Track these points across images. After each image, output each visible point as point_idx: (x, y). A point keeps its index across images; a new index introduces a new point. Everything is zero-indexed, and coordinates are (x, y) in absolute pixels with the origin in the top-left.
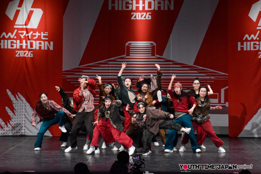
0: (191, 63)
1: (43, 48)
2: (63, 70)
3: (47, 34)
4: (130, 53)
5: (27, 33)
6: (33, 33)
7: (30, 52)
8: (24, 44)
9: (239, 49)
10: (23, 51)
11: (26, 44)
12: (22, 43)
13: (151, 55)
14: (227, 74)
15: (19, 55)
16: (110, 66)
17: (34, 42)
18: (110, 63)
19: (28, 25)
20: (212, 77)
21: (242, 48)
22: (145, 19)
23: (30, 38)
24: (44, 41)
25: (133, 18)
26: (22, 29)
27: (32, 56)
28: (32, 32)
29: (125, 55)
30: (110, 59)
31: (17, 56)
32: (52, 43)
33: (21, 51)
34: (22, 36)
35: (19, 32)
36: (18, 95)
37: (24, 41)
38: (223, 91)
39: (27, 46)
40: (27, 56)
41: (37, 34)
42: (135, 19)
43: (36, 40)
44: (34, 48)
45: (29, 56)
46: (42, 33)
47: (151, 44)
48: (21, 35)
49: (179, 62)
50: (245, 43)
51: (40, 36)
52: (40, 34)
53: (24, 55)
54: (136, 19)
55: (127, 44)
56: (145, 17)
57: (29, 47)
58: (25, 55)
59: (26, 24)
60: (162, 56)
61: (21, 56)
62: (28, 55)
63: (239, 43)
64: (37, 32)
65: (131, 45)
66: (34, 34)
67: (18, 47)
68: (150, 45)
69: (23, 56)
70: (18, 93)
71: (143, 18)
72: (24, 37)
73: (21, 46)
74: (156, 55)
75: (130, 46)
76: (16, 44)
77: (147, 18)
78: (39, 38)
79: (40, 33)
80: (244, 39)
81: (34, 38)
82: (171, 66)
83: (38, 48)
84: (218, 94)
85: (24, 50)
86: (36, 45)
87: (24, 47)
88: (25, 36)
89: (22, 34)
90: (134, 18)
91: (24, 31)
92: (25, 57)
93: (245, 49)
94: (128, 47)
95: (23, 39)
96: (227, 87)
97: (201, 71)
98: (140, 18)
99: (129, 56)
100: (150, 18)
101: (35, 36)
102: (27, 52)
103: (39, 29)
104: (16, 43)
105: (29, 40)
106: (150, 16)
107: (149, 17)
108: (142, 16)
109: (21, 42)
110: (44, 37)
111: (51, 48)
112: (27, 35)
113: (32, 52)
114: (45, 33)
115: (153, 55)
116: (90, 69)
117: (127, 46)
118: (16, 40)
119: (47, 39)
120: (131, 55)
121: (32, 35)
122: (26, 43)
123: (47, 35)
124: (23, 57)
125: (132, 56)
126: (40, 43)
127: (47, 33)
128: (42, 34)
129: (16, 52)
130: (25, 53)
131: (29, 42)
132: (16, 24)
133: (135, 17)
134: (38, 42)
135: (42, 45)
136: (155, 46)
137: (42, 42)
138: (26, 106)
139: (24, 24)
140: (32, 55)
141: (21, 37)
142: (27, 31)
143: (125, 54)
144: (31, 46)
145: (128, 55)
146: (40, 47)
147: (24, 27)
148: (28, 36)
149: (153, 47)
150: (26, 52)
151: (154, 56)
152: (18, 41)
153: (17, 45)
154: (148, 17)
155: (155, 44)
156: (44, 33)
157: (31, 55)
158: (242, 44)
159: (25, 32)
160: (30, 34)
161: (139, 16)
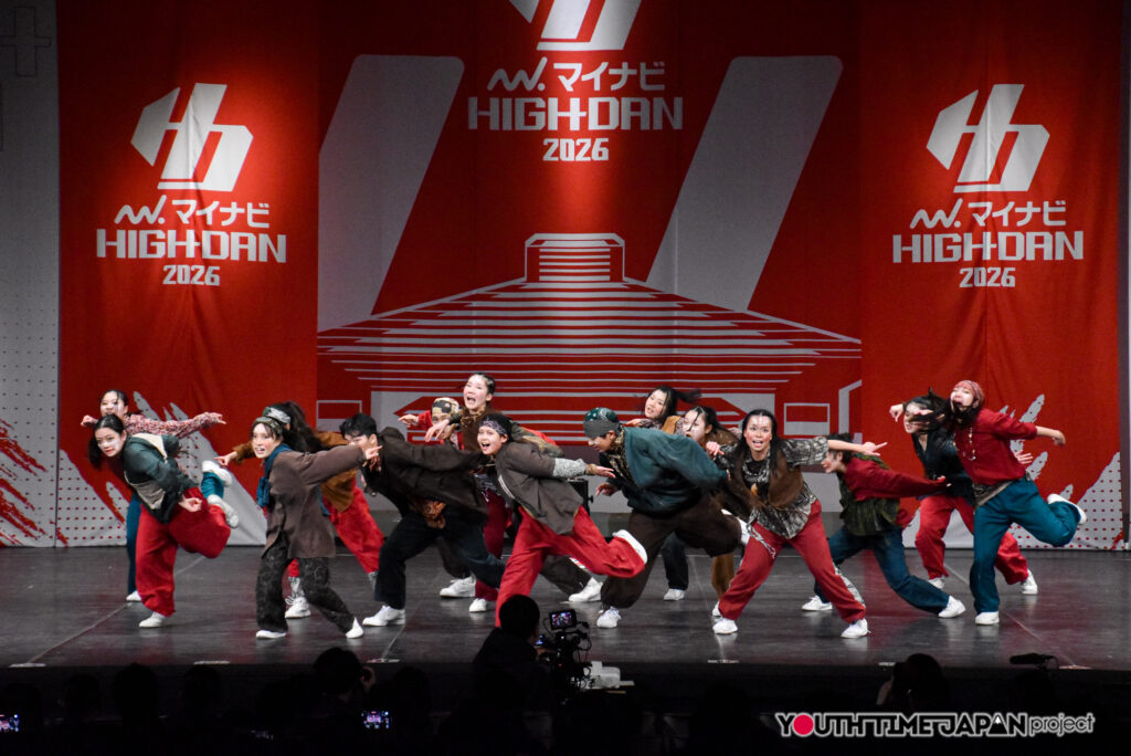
0: (740, 304)
1: (252, 257)
2: (320, 329)
3: (264, 208)
4: (542, 271)
5: (201, 206)
6: (220, 206)
7: (211, 268)
8: (190, 244)
9: (897, 259)
10: (186, 267)
11: (198, 244)
12: (185, 240)
13: (608, 278)
14: (858, 341)
15: (175, 278)
16: (475, 313)
17: (223, 236)
18: (475, 304)
19: (202, 181)
20: (810, 351)
21: (907, 256)
22: (588, 159)
23: (210, 221)
24: (257, 232)
25: (548, 157)
26: (184, 194)
27: (217, 282)
28: (215, 204)
29: (525, 279)
30: (474, 292)
31: (167, 281)
32: (282, 239)
33: (180, 267)
34: (185, 218)
35: (176, 202)
36: (170, 410)
37: (191, 234)
38: (844, 395)
39: (199, 250)
40: (202, 283)
41: (234, 210)
42: (556, 159)
43: (229, 230)
44: (224, 255)
45: (208, 282)
46: (250, 205)
47: (609, 241)
48: (179, 213)
49: (702, 301)
50: (916, 238)
51: (242, 218)
52: (242, 211)
53: (191, 278)
54: (560, 160)
55: (529, 243)
56: (589, 154)
57: (207, 254)
58: (195, 281)
59: (198, 177)
60: (644, 279)
61: (180, 281)
62: (202, 279)
63: (897, 239)
64: (234, 204)
65: (544, 245)
66: (223, 210)
67: (172, 254)
68: (605, 244)
69: (187, 282)
70: (172, 405)
71: (581, 157)
72: (189, 219)
73: (181, 251)
74: (625, 279)
75: (541, 250)
76: (163, 244)
77: (595, 157)
78: (241, 224)
79: (242, 205)
80: (913, 225)
81: (225, 223)
82: (676, 314)
83: (235, 257)
84: (828, 405)
85: (191, 262)
86: (230, 247)
87: (191, 253)
88: (194, 215)
89: (184, 208)
90: (553, 156)
91: (189, 198)
92: (194, 286)
93: (916, 259)
94: (534, 253)
95: (189, 227)
96: (858, 384)
97: (773, 332)
98: (571, 158)
99: (537, 281)
100: (605, 157)
101: (227, 216)
102: (202, 268)
103: (240, 194)
104: (165, 240)
105: (207, 228)
106: (605, 151)
107: (600, 154)
108: (578, 149)
109: (181, 237)
110: (257, 218)
111: (281, 257)
112: (199, 213)
113: (217, 268)
114: (261, 205)
115: (615, 277)
116: (407, 325)
117: (529, 249)
118: (165, 228)
119: (266, 225)
120: (542, 278)
121: (216, 212)
122: (198, 238)
123: (266, 212)
124: (187, 286)
125: (547, 281)
126: (244, 241)
127: (267, 205)
128: (251, 211)
129: (166, 268)
130: (193, 274)
131: (206, 235)
132: (163, 177)
133: (557, 153)
134: (236, 236)
135: (251, 247)
136: (621, 248)
137: (251, 237)
138: (196, 447)
139: (190, 176)
140: (217, 278)
141: (178, 219)
142: (202, 198)
143: (523, 276)
144: (215, 249)
145: (534, 277)
146: (244, 253)
147: (192, 186)
148: (204, 217)
149: (615, 253)
150: (197, 270)
151: (620, 280)
152: (172, 234)
153: (167, 244)
154: (599, 152)
155: (621, 242)
156: (256, 207)
157: (212, 280)
158: (907, 242)
159: (193, 203)
160: (209, 211)
161: (568, 151)
